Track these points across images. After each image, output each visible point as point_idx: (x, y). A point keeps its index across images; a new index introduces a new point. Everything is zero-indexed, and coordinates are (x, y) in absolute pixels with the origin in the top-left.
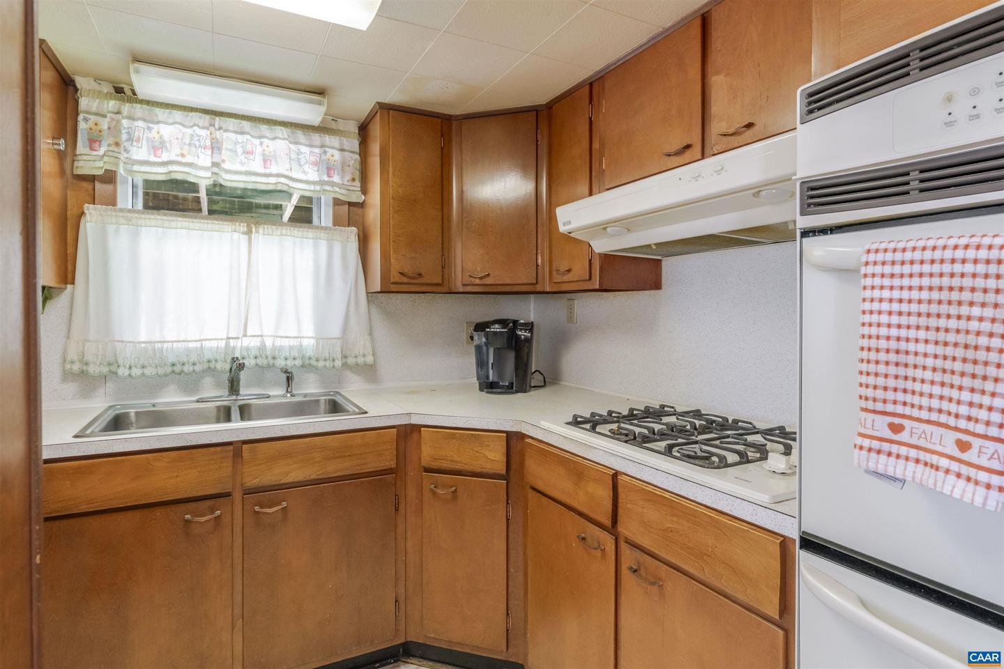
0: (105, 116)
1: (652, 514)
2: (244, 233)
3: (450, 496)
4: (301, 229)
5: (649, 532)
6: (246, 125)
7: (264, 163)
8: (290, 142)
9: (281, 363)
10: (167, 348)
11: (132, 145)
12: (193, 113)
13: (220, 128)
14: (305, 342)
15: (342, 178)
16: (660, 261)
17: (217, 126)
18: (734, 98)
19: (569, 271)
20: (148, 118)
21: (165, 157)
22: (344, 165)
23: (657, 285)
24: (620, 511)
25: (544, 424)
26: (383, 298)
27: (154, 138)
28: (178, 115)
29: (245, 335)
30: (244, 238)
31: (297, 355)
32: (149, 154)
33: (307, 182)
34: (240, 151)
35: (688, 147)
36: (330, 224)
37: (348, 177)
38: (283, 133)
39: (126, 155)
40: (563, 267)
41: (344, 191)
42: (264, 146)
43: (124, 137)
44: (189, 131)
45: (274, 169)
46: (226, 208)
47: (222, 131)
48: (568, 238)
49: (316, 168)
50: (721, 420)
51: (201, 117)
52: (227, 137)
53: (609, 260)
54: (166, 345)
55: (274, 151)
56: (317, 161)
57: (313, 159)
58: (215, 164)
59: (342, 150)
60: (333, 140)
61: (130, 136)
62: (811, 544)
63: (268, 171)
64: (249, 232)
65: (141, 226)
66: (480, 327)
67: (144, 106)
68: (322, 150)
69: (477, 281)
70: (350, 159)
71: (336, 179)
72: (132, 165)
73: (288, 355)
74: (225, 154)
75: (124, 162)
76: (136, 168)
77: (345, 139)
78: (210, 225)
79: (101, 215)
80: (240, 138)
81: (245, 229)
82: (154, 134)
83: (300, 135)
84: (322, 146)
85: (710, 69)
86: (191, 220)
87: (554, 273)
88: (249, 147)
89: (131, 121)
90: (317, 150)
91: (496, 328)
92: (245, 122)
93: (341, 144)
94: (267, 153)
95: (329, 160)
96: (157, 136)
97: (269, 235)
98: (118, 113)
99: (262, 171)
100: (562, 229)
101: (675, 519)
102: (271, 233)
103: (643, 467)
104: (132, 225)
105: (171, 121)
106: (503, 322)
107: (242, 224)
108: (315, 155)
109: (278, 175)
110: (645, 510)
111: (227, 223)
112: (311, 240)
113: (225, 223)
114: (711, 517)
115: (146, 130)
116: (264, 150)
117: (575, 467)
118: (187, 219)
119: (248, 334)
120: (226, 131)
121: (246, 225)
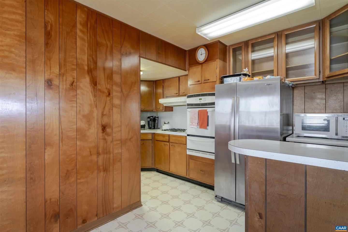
1: (174, 138)
3: (142, 144)
5: (173, 140)
16: (173, 107)
19: (159, 108)
23: (172, 111)
24: (170, 139)
35: (177, 93)
40: (158, 108)
48: (160, 104)
53: (166, 107)
62: (188, 135)
66: (149, 118)
69: (143, 110)
85: (180, 85)
87: (157, 108)
91: (151, 118)
100: (160, 103)
101: (176, 138)
106: (152, 117)
114: (180, 136)
117: (163, 135)
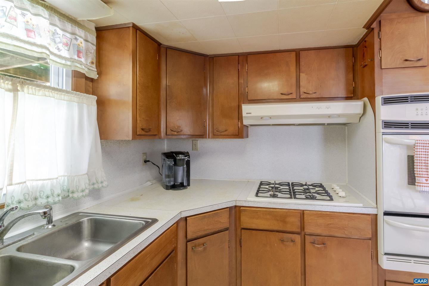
2: (9, 91)
5: (320, 227)
7: (27, 32)
15: (86, 60)
16: (248, 127)
18: (309, 82)
22: (87, 51)
25: (249, 199)
26: (104, 142)
29: (10, 184)
33: (60, 57)
35: (291, 93)
36: (70, 89)
37: (90, 60)
40: (220, 129)
41: (86, 69)
42: (27, 18)
49: (66, 48)
50: (320, 185)
55: (36, 25)
56: (67, 43)
57: (64, 40)
59: (86, 41)
60: (81, 32)
64: (14, 90)
68: (73, 37)
69: (176, 133)
70: (91, 48)
71: (83, 60)
77: (88, 34)
84: (73, 34)
90: (68, 35)
93: (86, 36)
94: (30, 25)
95: (79, 45)
99: (25, 38)
100: (246, 115)
101: (332, 220)
102: (34, 94)
103: (315, 206)
107: (6, 82)
108: (67, 39)
110: (318, 221)
112: (65, 102)
114: (347, 215)
116: (27, 21)
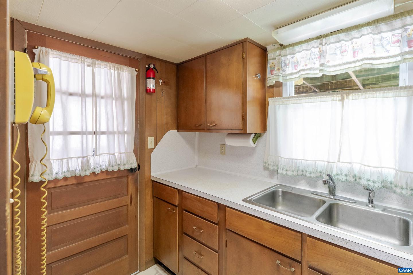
0: (275, 59)
2: (339, 100)
4: (381, 92)
6: (341, 36)
7: (354, 55)
8: (373, 34)
9: (364, 182)
10: (299, 162)
11: (286, 68)
12: (312, 42)
13: (326, 44)
14: (385, 171)
17: (324, 44)
20: (292, 53)
21: (299, 68)
27: (295, 61)
28: (304, 46)
29: (339, 162)
30: (339, 103)
31: (376, 180)
32: (292, 69)
33: (389, 57)
34: (338, 52)
38: (367, 31)
39: (284, 73)
42: (354, 44)
43: (283, 65)
44: (310, 52)
45: (360, 56)
46: (373, 81)
47: (326, 45)
49: (398, 45)
51: (315, 42)
52: (330, 47)
54: (298, 161)
55: (361, 45)
56: (398, 40)
57: (395, 39)
58: (322, 65)
61: (285, 64)
63: (356, 59)
64: (342, 99)
65: (288, 104)
67: (290, 48)
68: (403, 29)
72: (286, 76)
73: (370, 178)
74: (328, 57)
75: (282, 77)
76: (288, 78)
78: (319, 99)
79: (274, 102)
80: (338, 45)
81: (340, 98)
82: (295, 59)
83: (383, 26)
84: (403, 26)
86: (309, 98)
88: (343, 48)
89: (285, 57)
90: (398, 31)
92: (341, 34)
94: (355, 48)
95: (409, 34)
96: (296, 60)
97: (356, 99)
98: (280, 55)
99: (353, 60)
104: (284, 104)
105: (301, 50)
107: (338, 95)
108: (397, 36)
109: (363, 60)
111: (329, 96)
113: (328, 96)
115: (291, 59)
116: (353, 47)
118: (308, 98)
119: (341, 160)
120: (330, 44)
121: (340, 95)
